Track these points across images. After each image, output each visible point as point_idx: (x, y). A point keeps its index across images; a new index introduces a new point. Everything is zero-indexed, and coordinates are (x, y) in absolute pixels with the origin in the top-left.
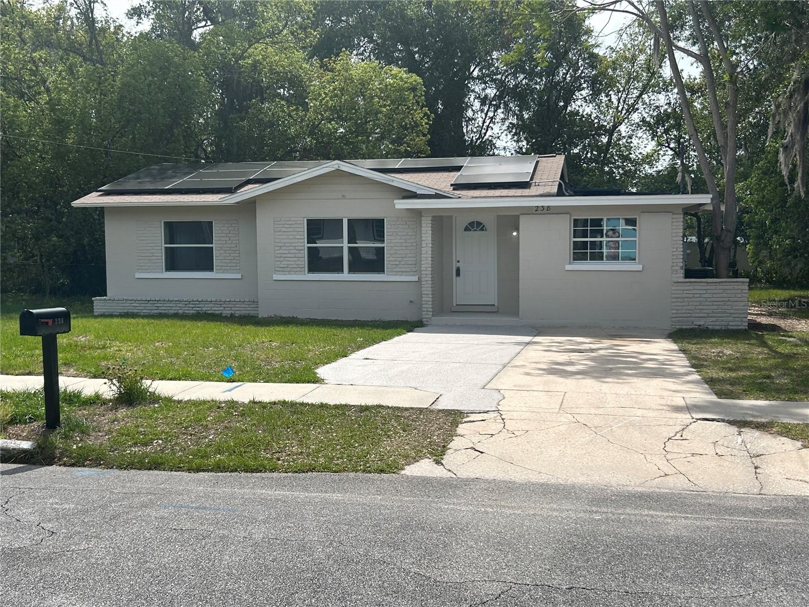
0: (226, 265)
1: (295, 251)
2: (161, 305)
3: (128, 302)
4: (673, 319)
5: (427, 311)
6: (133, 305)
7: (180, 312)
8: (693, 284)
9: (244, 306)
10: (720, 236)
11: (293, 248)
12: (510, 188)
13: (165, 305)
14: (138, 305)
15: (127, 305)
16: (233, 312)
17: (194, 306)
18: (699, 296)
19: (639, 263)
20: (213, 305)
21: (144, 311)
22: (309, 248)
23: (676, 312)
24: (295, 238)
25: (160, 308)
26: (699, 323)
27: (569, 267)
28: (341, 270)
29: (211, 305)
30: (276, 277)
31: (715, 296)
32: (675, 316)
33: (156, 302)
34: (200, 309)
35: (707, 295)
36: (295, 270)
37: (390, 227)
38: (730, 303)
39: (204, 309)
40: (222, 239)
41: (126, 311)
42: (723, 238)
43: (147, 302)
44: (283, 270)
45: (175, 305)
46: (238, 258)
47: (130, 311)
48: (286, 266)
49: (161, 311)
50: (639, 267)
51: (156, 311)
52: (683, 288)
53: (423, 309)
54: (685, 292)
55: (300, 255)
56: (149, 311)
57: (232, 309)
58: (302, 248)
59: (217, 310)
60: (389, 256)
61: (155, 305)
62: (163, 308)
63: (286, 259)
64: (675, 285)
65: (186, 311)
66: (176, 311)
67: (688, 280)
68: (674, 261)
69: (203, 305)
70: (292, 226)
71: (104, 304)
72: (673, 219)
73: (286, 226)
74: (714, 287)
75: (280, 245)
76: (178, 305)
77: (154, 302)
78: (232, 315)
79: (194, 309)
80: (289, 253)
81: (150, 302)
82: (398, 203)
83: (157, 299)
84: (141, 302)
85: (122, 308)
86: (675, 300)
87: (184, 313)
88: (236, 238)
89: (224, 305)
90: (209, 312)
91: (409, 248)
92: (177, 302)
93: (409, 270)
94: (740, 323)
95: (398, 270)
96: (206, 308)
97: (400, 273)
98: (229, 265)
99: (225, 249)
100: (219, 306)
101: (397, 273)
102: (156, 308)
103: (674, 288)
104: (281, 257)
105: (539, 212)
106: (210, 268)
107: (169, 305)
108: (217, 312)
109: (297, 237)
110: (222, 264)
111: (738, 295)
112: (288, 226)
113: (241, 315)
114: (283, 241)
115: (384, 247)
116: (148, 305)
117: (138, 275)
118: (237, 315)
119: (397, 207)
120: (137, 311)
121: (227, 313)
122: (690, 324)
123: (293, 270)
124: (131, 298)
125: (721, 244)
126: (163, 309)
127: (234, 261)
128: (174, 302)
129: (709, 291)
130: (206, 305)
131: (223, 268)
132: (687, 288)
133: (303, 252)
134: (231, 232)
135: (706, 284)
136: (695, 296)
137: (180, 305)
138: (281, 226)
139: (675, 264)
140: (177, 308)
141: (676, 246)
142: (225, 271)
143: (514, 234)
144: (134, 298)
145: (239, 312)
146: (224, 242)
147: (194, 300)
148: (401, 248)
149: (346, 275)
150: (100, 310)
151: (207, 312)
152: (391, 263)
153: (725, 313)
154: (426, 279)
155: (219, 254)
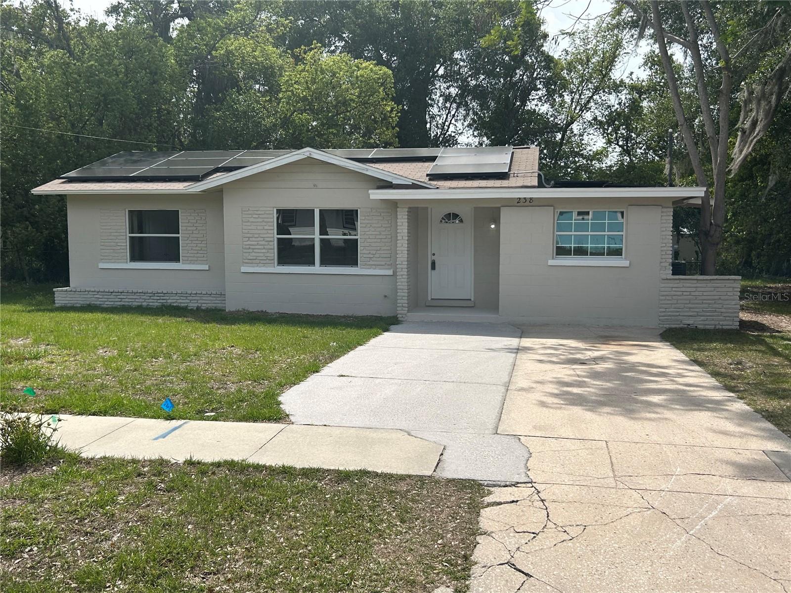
0: (192, 255)
1: (263, 243)
2: (125, 297)
3: (90, 293)
4: (661, 318)
5: (403, 306)
6: (95, 296)
7: (144, 304)
8: (682, 281)
9: (211, 299)
10: (709, 232)
11: (262, 239)
12: (488, 179)
13: (129, 297)
14: (101, 297)
15: (89, 296)
16: (200, 305)
17: (158, 298)
18: (688, 293)
19: (626, 259)
20: (178, 298)
21: (106, 303)
22: (279, 239)
23: (664, 310)
24: (264, 229)
25: (123, 300)
26: (688, 322)
27: (551, 262)
28: (312, 263)
29: (177, 298)
30: (244, 269)
31: (705, 294)
32: (663, 314)
33: (120, 294)
34: (165, 301)
35: (697, 294)
36: (265, 262)
37: (364, 218)
38: (720, 301)
39: (169, 301)
40: (189, 228)
41: (88, 303)
42: (712, 232)
43: (110, 294)
44: (251, 262)
45: (138, 297)
46: (205, 249)
47: (93, 302)
48: (255, 258)
49: (123, 303)
50: (626, 263)
51: (119, 303)
52: (671, 285)
53: (398, 305)
54: (674, 289)
55: (269, 247)
56: (112, 303)
57: (199, 302)
58: (272, 239)
59: (183, 302)
60: (362, 248)
61: (119, 297)
62: (127, 300)
63: (254, 250)
64: (663, 282)
65: (151, 304)
66: (140, 304)
67: (677, 277)
68: (663, 257)
69: (168, 298)
70: (261, 216)
71: (65, 296)
72: (662, 212)
73: (254, 216)
74: (704, 285)
75: (248, 235)
76: (142, 297)
77: (117, 294)
78: (198, 308)
79: (159, 301)
80: (258, 244)
81: (114, 294)
82: (373, 194)
83: (121, 290)
84: (102, 293)
85: (84, 299)
86: (663, 298)
87: (148, 305)
88: (204, 228)
89: (190, 298)
90: (175, 304)
91: (383, 240)
92: (141, 294)
93: (383, 263)
94: (731, 323)
95: (371, 263)
96: (172, 301)
97: (374, 267)
98: (196, 255)
99: (193, 239)
100: (185, 298)
101: (371, 266)
102: (120, 300)
103: (663, 285)
104: (249, 248)
105: (521, 204)
106: (176, 259)
107: (133, 297)
108: (183, 305)
109: (266, 227)
110: (188, 255)
111: (729, 294)
112: (257, 216)
113: (207, 308)
114: (251, 232)
115: (357, 240)
116: (112, 297)
117: (101, 266)
118: (203, 308)
119: (372, 197)
120: (98, 303)
121: (193, 305)
122: (679, 323)
123: (262, 262)
124: (93, 290)
125: (710, 239)
126: (127, 301)
127: (201, 252)
128: (138, 294)
129: (699, 289)
130: (172, 298)
131: (190, 259)
132: (676, 285)
133: (271, 243)
134: (198, 221)
135: (695, 282)
136: (684, 293)
137: (145, 297)
138: (250, 216)
139: (664, 260)
140: (141, 300)
141: (665, 241)
142: (191, 262)
143: (493, 226)
144: (97, 290)
145: (205, 305)
146: (191, 232)
147: (159, 292)
148: (375, 240)
149: (317, 268)
150: (61, 302)
151: (172, 304)
152: (365, 256)
153: (715, 311)
154: (402, 273)
155: (186, 245)
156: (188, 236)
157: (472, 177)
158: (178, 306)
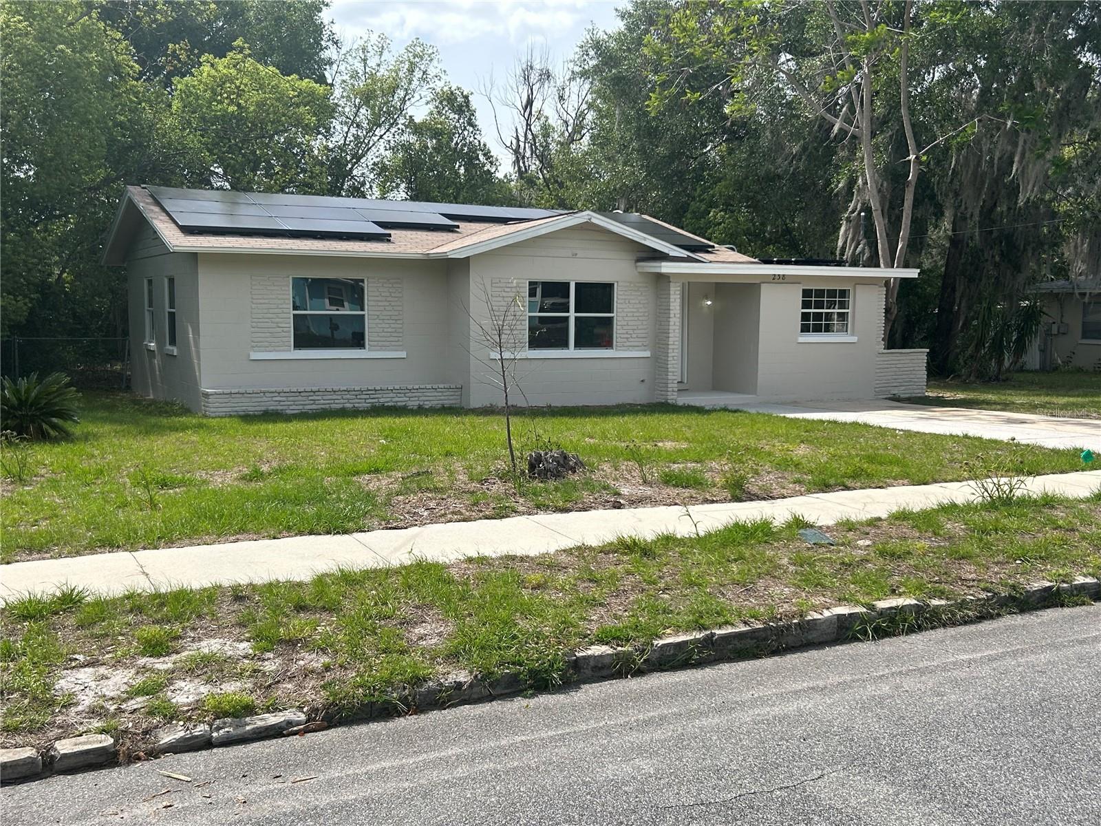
0: (384, 339)
1: (515, 323)
3: (267, 395)
5: (673, 391)
6: (274, 399)
7: (348, 405)
8: (890, 355)
9: (436, 394)
10: (890, 309)
13: (325, 397)
14: (284, 399)
15: (264, 399)
16: (421, 403)
17: (368, 396)
18: (894, 366)
19: (853, 335)
20: (395, 395)
21: (291, 408)
22: (529, 317)
23: (878, 382)
25: (317, 402)
26: (894, 392)
27: (797, 339)
28: (567, 345)
29: (391, 395)
30: (493, 355)
31: (906, 366)
32: (878, 386)
33: (312, 394)
34: (376, 400)
35: (900, 366)
36: (515, 345)
37: (621, 293)
38: (914, 372)
39: (382, 400)
40: (380, 304)
41: (263, 408)
43: (298, 394)
45: (339, 397)
46: (401, 330)
47: (272, 408)
50: (854, 339)
52: (882, 359)
53: (668, 389)
54: (884, 362)
55: (521, 327)
56: (301, 407)
57: (421, 399)
58: (524, 318)
59: (401, 400)
60: (618, 327)
61: (310, 398)
62: (322, 401)
64: (878, 356)
65: (357, 405)
66: (341, 406)
67: (889, 351)
68: (879, 332)
69: (380, 396)
70: (514, 290)
71: (226, 400)
72: (879, 291)
73: (507, 290)
74: (904, 358)
75: (498, 314)
76: (344, 397)
77: (308, 394)
78: (420, 407)
79: (367, 401)
81: (303, 394)
82: (665, 267)
83: (314, 389)
84: (287, 394)
86: (878, 371)
87: (353, 407)
88: (399, 303)
89: (410, 395)
90: (390, 404)
91: (640, 318)
92: (343, 393)
93: (640, 344)
94: (919, 391)
95: (628, 344)
96: (386, 400)
97: (631, 348)
98: (388, 339)
99: (384, 317)
100: (403, 395)
101: (628, 348)
102: (312, 402)
103: (878, 359)
105: (776, 281)
106: (361, 344)
107: (330, 397)
108: (399, 404)
110: (376, 339)
111: (920, 365)
112: (509, 289)
113: (432, 407)
114: (501, 309)
115: (613, 317)
116: (300, 398)
117: (254, 356)
118: (427, 407)
120: (281, 408)
121: (412, 404)
122: (887, 393)
123: (512, 345)
126: (322, 403)
127: (396, 335)
128: (339, 393)
129: (901, 362)
131: (380, 344)
132: (887, 359)
133: (523, 323)
134: (392, 295)
135: (899, 354)
136: (892, 366)
137: (348, 396)
138: (501, 289)
139: (879, 336)
140: (342, 401)
141: (880, 318)
142: (382, 348)
144: (279, 389)
145: (428, 403)
146: (382, 308)
147: (370, 388)
148: (633, 318)
149: (572, 352)
150: (220, 410)
151: (386, 404)
152: (622, 336)
153: (911, 381)
154: (673, 354)
155: (374, 326)
156: (378, 313)
158: (395, 406)
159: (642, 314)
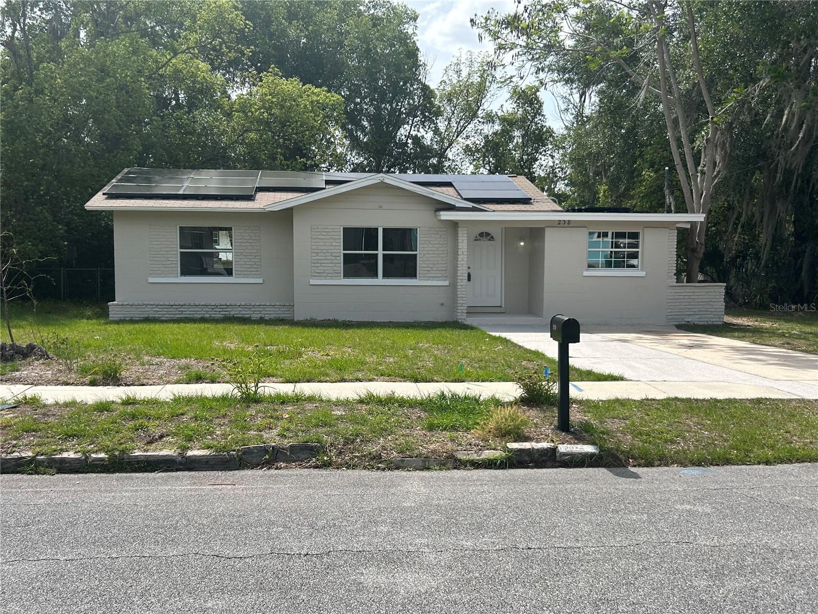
0: (246, 269)
1: (331, 258)
2: (186, 310)
3: (149, 306)
4: (668, 317)
5: (462, 312)
6: (153, 309)
7: (207, 316)
8: (684, 288)
9: (274, 309)
10: (696, 249)
11: (330, 254)
13: (189, 310)
14: (160, 310)
15: (146, 309)
16: (263, 316)
17: (221, 310)
18: (688, 297)
19: (642, 270)
20: (242, 309)
21: (165, 316)
22: (344, 254)
23: (670, 310)
24: (332, 245)
25: (184, 313)
26: (688, 320)
27: (586, 273)
28: (375, 275)
29: (239, 309)
30: (313, 282)
31: (700, 297)
32: (670, 314)
33: (180, 307)
34: (228, 313)
35: (694, 297)
36: (332, 275)
37: (422, 236)
38: (711, 303)
39: (232, 313)
40: (243, 244)
41: (146, 316)
42: (698, 249)
43: (170, 307)
44: (319, 275)
45: (200, 310)
46: (259, 264)
47: (151, 315)
48: (323, 271)
49: (186, 316)
50: (643, 274)
51: (181, 316)
52: (676, 291)
53: (458, 311)
54: (678, 294)
55: (336, 261)
56: (172, 316)
57: (262, 312)
58: (339, 254)
59: (246, 313)
60: (421, 262)
61: (179, 310)
62: (188, 312)
63: (323, 265)
64: (670, 288)
65: (213, 316)
66: (202, 316)
68: (670, 268)
69: (231, 309)
70: (329, 234)
71: (121, 310)
72: (669, 233)
73: (323, 233)
74: (699, 290)
75: (317, 251)
76: (204, 309)
77: (177, 307)
78: (261, 318)
79: (221, 313)
80: (326, 259)
81: (173, 307)
83: (182, 303)
84: (162, 307)
85: (141, 313)
86: (669, 301)
87: (211, 317)
88: (257, 244)
89: (254, 309)
90: (238, 316)
91: (440, 255)
92: (203, 307)
93: (440, 275)
94: (718, 320)
95: (430, 275)
96: (234, 312)
97: (432, 278)
98: (250, 270)
99: (246, 254)
100: (248, 310)
101: (429, 278)
102: (180, 312)
103: (670, 291)
104: (318, 263)
105: (561, 225)
106: (229, 273)
107: (194, 309)
108: (246, 316)
109: (333, 244)
110: (242, 269)
111: (717, 297)
112: (325, 234)
113: (270, 319)
114: (319, 248)
115: (416, 255)
116: (172, 309)
117: (151, 280)
118: (267, 318)
119: (443, 218)
120: (157, 316)
121: (256, 316)
122: (681, 320)
123: (329, 275)
125: (696, 254)
126: (187, 313)
127: (255, 266)
128: (200, 307)
129: (696, 294)
130: (234, 309)
131: (243, 273)
132: (679, 291)
133: (338, 258)
134: (252, 238)
135: (693, 288)
136: (685, 297)
137: (207, 309)
138: (319, 234)
139: (670, 271)
140: (202, 312)
141: (671, 256)
142: (246, 276)
143: (522, 244)
144: (157, 303)
145: (268, 315)
146: (245, 248)
147: (222, 304)
148: (433, 255)
149: (380, 280)
150: (116, 316)
151: (235, 316)
152: (423, 269)
153: (707, 311)
154: (462, 284)
155: (239, 260)
156: (242, 251)
157: (502, 201)
158: (241, 318)
159: (441, 252)
